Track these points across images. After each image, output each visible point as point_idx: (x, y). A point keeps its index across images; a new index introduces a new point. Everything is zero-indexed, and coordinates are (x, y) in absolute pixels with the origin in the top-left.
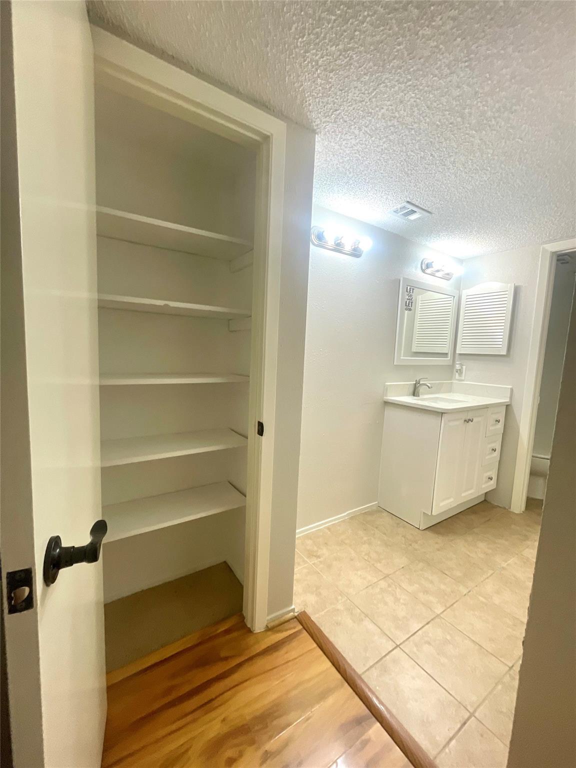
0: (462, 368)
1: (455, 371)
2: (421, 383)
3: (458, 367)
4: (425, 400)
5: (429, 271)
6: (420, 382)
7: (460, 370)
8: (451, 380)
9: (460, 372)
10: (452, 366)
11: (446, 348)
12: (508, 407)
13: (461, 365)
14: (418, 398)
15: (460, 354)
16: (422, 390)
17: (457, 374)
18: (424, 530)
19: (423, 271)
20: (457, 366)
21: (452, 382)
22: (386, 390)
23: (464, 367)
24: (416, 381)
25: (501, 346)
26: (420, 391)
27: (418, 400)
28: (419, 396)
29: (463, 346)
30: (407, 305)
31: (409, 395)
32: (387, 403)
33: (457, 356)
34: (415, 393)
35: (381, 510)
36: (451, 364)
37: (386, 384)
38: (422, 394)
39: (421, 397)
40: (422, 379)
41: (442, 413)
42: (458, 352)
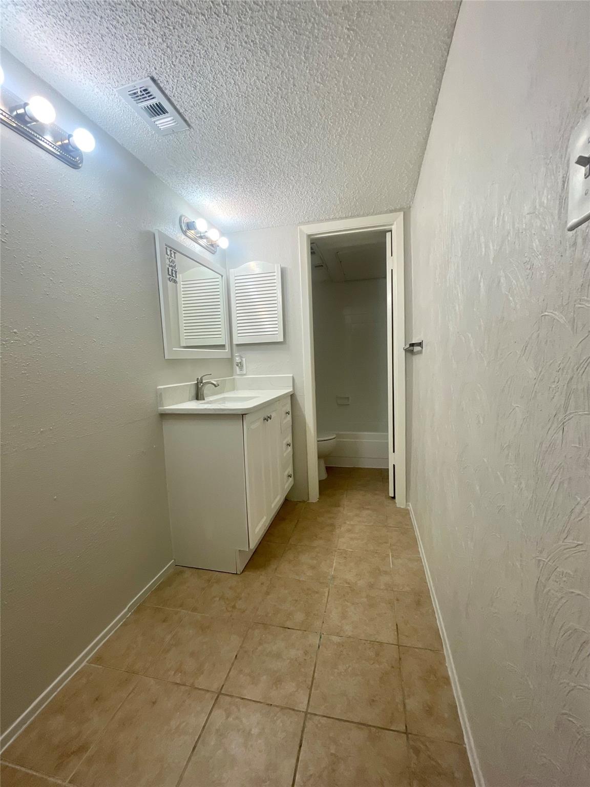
0: (242, 360)
1: (235, 365)
2: (204, 381)
3: (238, 360)
4: (212, 403)
5: (191, 233)
6: (202, 380)
7: (240, 363)
8: (232, 376)
9: (240, 365)
10: (231, 360)
11: (222, 340)
12: (292, 396)
13: (241, 357)
14: (203, 402)
15: (238, 345)
16: (206, 390)
17: (237, 367)
18: (242, 572)
19: (185, 233)
20: (237, 358)
21: (234, 379)
22: (159, 396)
23: (244, 359)
24: (198, 379)
25: (277, 332)
26: (205, 392)
27: (204, 403)
28: (204, 399)
29: (239, 335)
30: (170, 274)
31: (192, 400)
32: (165, 416)
33: (234, 347)
34: (198, 396)
35: (180, 569)
36: (230, 357)
37: (158, 388)
38: (206, 397)
39: (207, 399)
40: (204, 376)
41: (243, 415)
42: (235, 342)
